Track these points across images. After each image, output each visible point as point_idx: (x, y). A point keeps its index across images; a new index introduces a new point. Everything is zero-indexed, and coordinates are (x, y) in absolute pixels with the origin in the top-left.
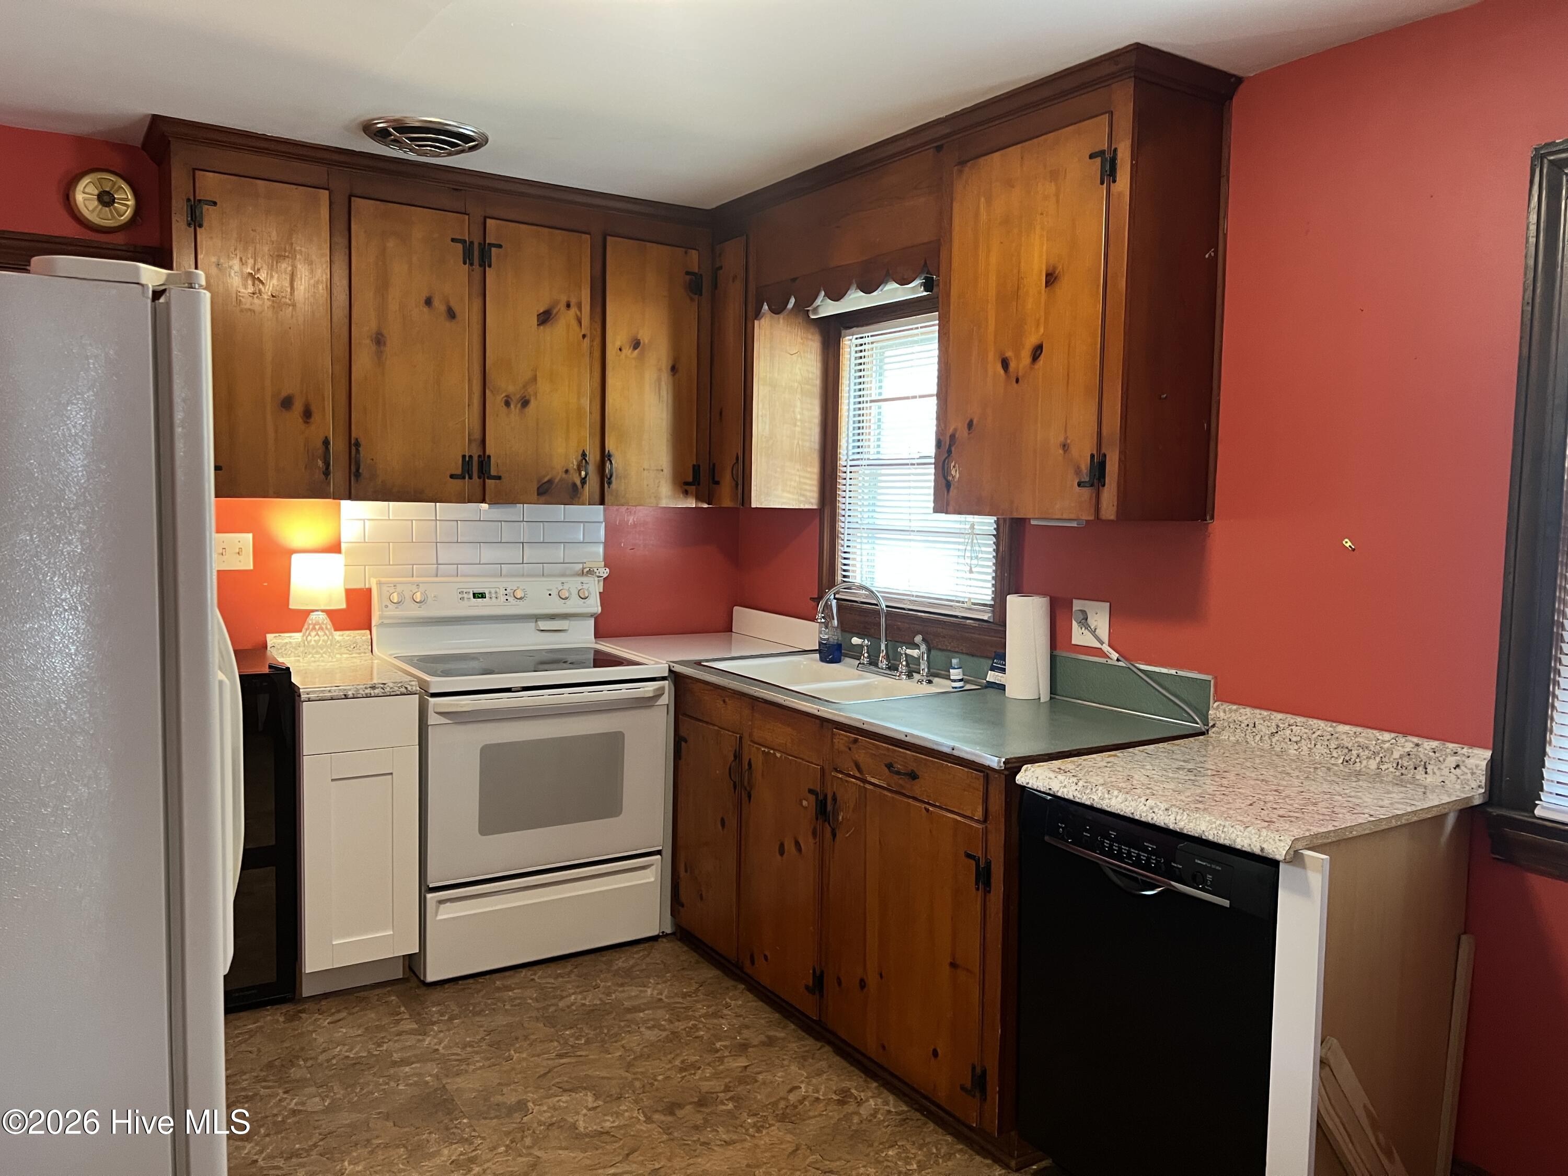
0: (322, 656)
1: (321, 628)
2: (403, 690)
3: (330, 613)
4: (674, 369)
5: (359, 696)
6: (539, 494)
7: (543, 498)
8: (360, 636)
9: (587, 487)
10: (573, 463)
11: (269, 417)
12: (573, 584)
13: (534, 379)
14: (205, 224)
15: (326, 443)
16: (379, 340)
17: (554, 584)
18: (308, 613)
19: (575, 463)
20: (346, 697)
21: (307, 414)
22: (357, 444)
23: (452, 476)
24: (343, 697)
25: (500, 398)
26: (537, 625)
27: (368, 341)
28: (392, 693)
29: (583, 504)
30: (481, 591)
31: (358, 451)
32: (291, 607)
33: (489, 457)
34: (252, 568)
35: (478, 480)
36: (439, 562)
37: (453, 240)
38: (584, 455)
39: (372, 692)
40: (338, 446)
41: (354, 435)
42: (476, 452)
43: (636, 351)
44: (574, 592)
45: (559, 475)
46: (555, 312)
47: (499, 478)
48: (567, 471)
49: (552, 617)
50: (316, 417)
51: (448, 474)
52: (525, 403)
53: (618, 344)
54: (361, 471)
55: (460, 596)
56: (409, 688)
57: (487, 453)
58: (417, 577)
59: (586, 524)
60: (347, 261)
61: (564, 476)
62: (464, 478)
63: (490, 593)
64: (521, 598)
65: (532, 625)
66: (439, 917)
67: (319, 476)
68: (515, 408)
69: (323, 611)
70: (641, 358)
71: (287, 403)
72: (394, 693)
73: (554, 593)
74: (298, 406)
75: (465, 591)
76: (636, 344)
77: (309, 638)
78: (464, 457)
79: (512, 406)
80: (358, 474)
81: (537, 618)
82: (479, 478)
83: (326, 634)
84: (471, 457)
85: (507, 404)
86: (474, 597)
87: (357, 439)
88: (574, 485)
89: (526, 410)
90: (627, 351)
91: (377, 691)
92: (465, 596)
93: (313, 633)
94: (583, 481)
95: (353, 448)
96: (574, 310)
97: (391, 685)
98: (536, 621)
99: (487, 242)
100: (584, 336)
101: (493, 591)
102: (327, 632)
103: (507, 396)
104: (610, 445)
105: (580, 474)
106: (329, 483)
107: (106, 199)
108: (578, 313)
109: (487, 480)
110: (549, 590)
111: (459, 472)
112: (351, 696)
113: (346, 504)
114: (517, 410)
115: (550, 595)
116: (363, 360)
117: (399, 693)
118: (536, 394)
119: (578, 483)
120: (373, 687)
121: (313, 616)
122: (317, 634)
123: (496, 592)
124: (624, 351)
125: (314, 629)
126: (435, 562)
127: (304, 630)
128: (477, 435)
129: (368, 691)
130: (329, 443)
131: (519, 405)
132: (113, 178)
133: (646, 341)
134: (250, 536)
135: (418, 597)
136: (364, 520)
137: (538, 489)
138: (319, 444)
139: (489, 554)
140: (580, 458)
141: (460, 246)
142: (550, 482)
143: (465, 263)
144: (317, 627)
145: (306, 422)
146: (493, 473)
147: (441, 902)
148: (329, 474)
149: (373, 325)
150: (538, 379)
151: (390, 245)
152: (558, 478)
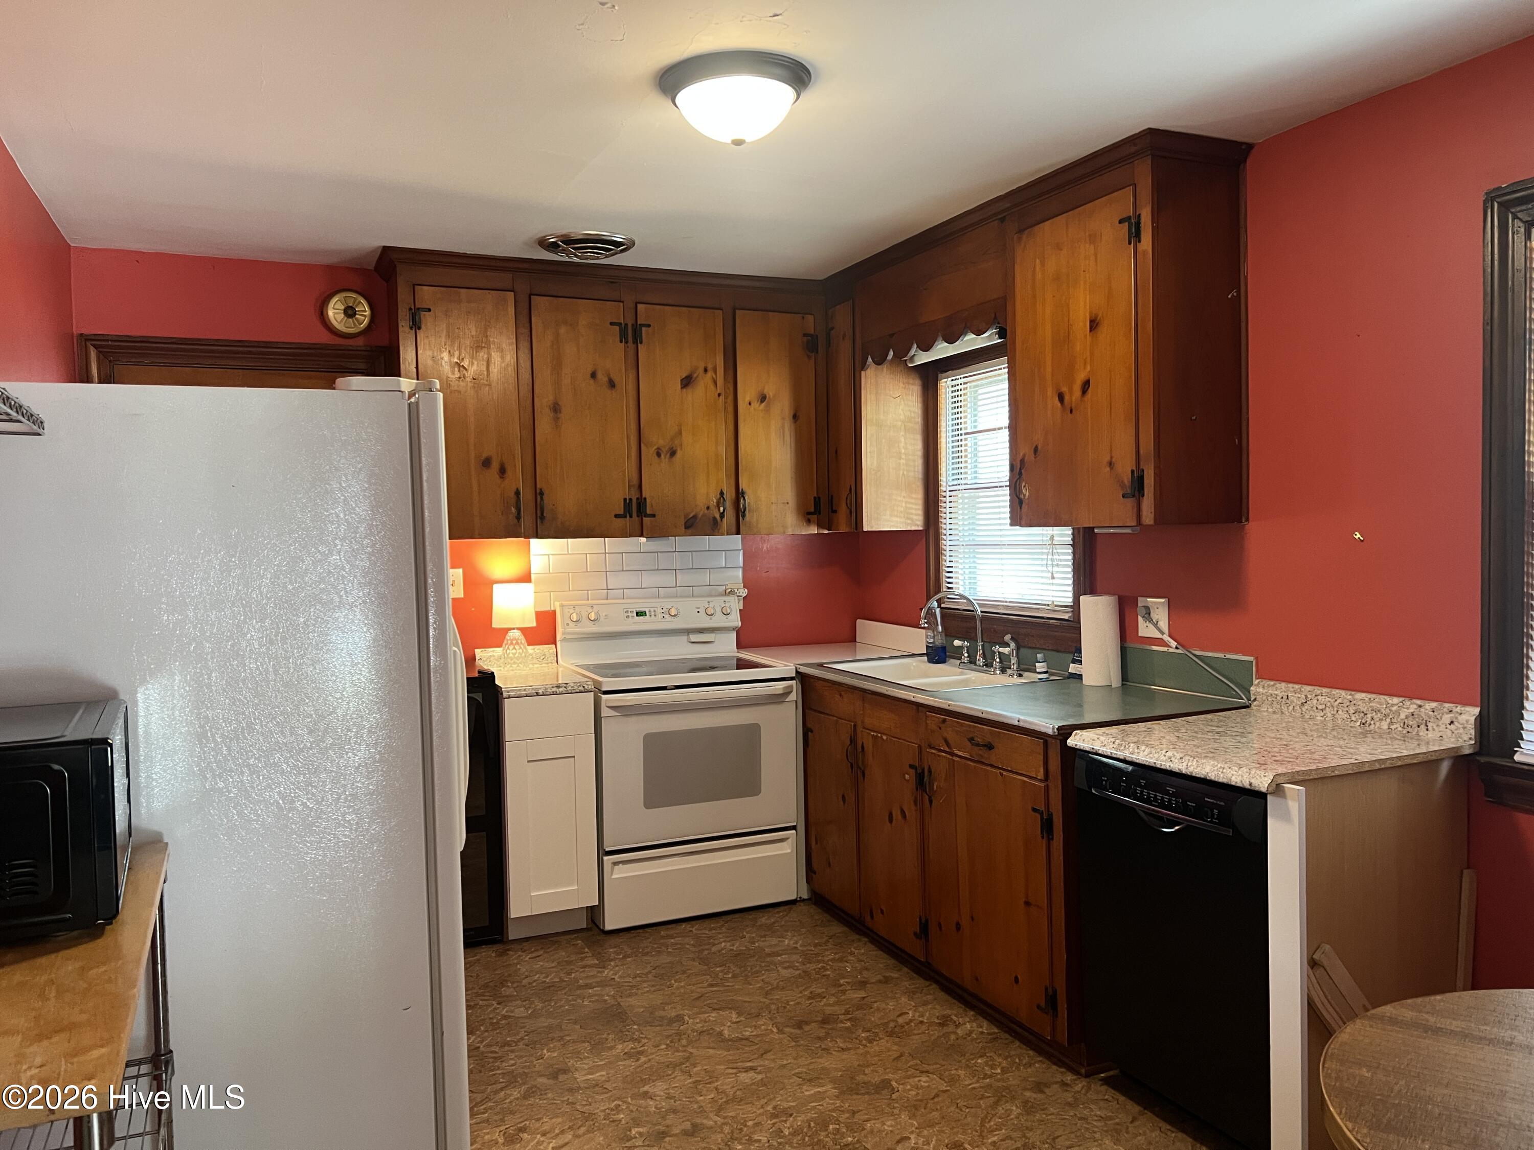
0: (518, 666)
1: (517, 643)
2: (581, 688)
3: (523, 630)
4: (795, 417)
5: (548, 693)
6: (685, 528)
7: (690, 531)
8: (548, 649)
9: (725, 520)
10: (713, 501)
11: (473, 473)
12: (717, 603)
13: (680, 433)
14: (423, 327)
15: (517, 493)
16: (556, 408)
17: (702, 603)
18: (507, 630)
19: (715, 501)
20: (537, 694)
21: (502, 471)
22: (542, 494)
23: (616, 516)
24: (535, 694)
25: (653, 450)
26: (688, 638)
27: (547, 410)
28: (573, 691)
29: (723, 534)
30: (642, 610)
31: (542, 499)
32: (494, 626)
33: (645, 499)
34: (462, 596)
35: (637, 518)
36: (609, 587)
37: (611, 324)
38: (722, 493)
39: (557, 690)
40: (527, 496)
41: (538, 486)
42: (634, 496)
43: (764, 404)
44: (718, 610)
45: (701, 511)
46: (695, 375)
47: (654, 516)
48: (708, 508)
49: (701, 631)
50: (509, 473)
51: (613, 514)
52: (673, 453)
53: (748, 399)
54: (545, 515)
55: (626, 615)
56: (586, 687)
57: (644, 496)
58: (591, 600)
59: (727, 552)
60: (529, 346)
61: (706, 511)
62: (626, 517)
63: (650, 611)
64: (675, 616)
65: (685, 638)
66: (614, 876)
67: (512, 519)
68: (665, 458)
69: (518, 629)
70: (767, 410)
71: (487, 463)
73: (702, 611)
74: (495, 465)
75: (629, 610)
76: (763, 398)
77: (508, 651)
78: (625, 500)
79: (662, 456)
80: (542, 518)
81: (689, 631)
82: (638, 516)
83: (521, 648)
84: (631, 500)
85: (659, 455)
86: (637, 616)
87: (541, 489)
88: (715, 519)
89: (674, 458)
90: (756, 405)
91: (561, 690)
92: (630, 614)
93: (511, 647)
94: (722, 515)
95: (539, 498)
96: (710, 374)
97: (572, 685)
98: (688, 635)
99: (639, 323)
100: (719, 395)
101: (652, 610)
102: (522, 646)
103: (658, 448)
104: (743, 484)
105: (719, 510)
106: (520, 526)
107: (350, 312)
108: (714, 376)
109: (643, 517)
110: (697, 608)
111: (622, 512)
112: (541, 693)
113: (533, 541)
114: (667, 460)
115: (698, 612)
116: (544, 425)
117: (578, 691)
118: (681, 445)
119: (718, 516)
120: (558, 687)
121: (511, 634)
122: (514, 648)
123: (654, 611)
124: (752, 405)
125: (512, 644)
126: (605, 588)
127: (504, 645)
128: (635, 481)
129: (554, 690)
130: (520, 493)
131: (669, 454)
132: (354, 295)
133: (771, 394)
134: (460, 571)
135: (593, 617)
136: (549, 555)
137: (685, 523)
138: (512, 495)
139: (649, 580)
140: (719, 496)
141: (617, 328)
142: (695, 517)
143: (621, 342)
144: (514, 642)
145: (501, 478)
146: (649, 511)
147: (615, 864)
148: (521, 518)
149: (551, 398)
150: (683, 433)
151: (563, 330)
152: (701, 513)
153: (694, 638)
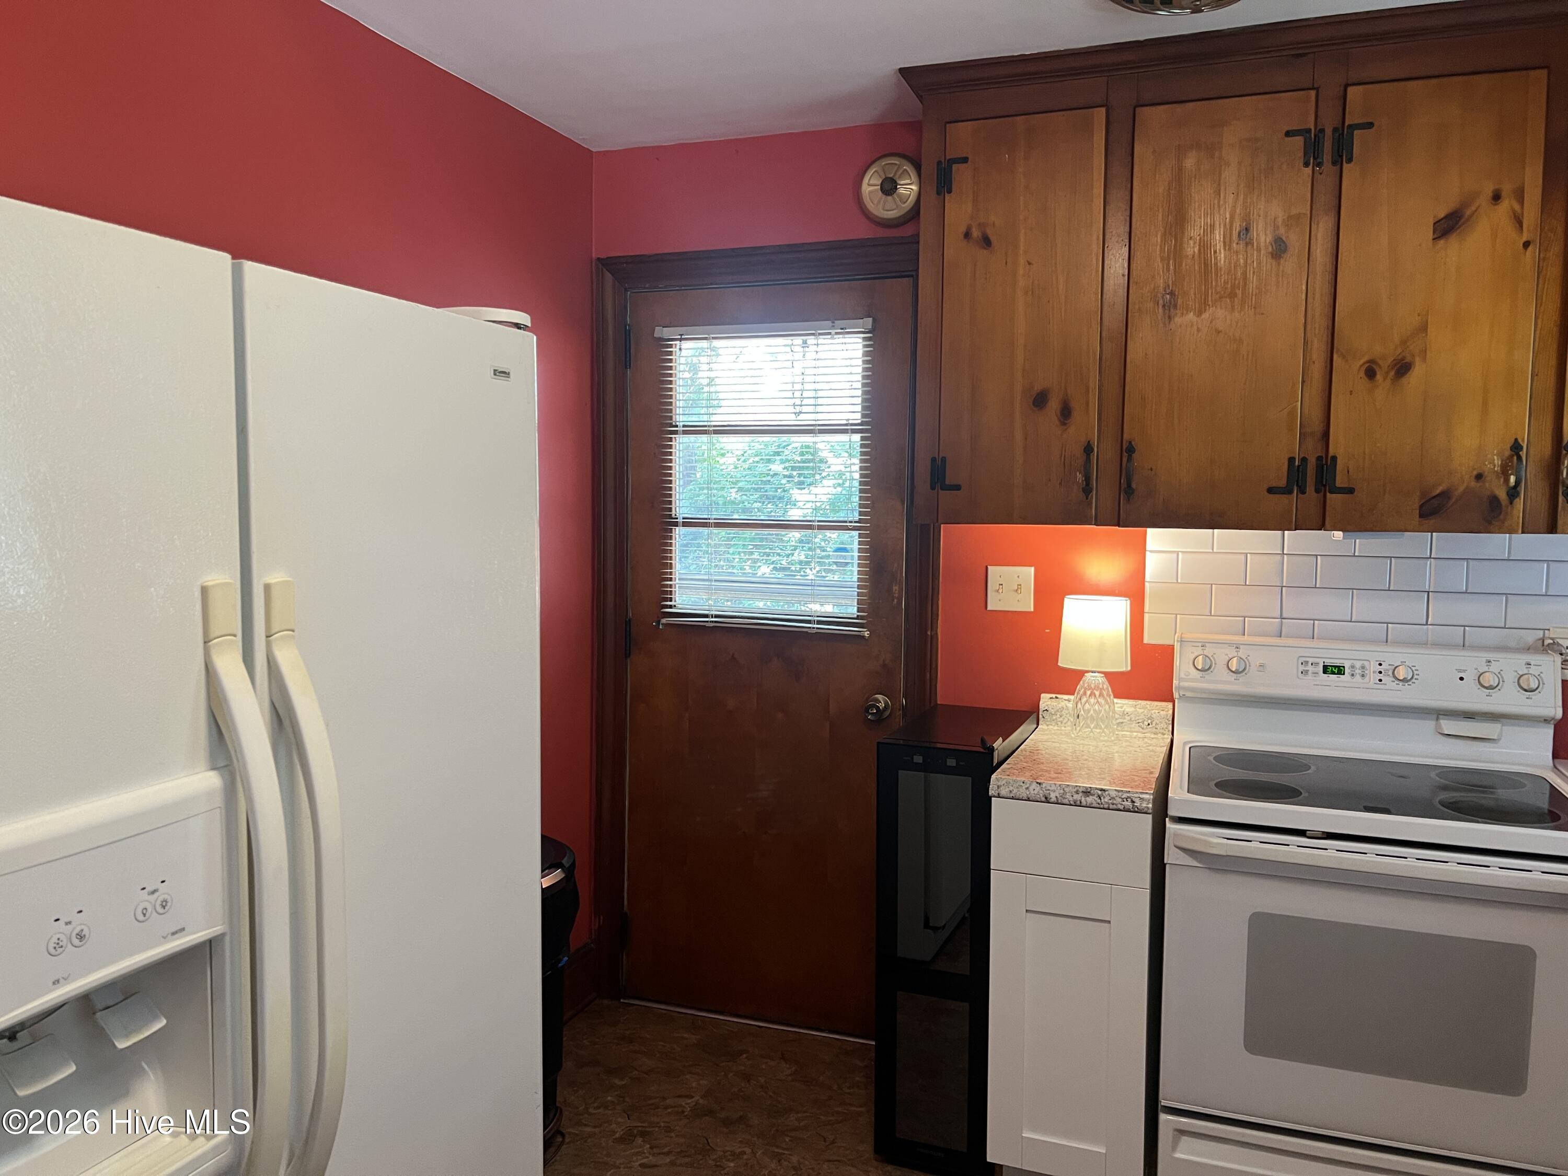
1: (1098, 695)
2: (1128, 804)
5: (1066, 801)
6: (1421, 516)
7: (1432, 522)
8: (1160, 709)
9: (1520, 501)
10: (1492, 462)
11: (1018, 421)
12: (1508, 666)
13: (1423, 328)
14: (954, 187)
15: (1088, 449)
17: (1470, 662)
19: (1497, 462)
21: (1066, 413)
22: (1131, 450)
23: (1271, 490)
24: (1043, 799)
25: (1358, 365)
26: (1438, 726)
27: (1152, 305)
28: (1111, 806)
29: (1512, 531)
30: (1338, 662)
31: (1130, 459)
32: (1060, 664)
33: (1334, 458)
34: (1032, 610)
35: (1315, 495)
36: (1285, 615)
37: (1288, 134)
38: (1516, 447)
39: (1083, 799)
40: (1106, 452)
41: (1126, 437)
42: (1313, 452)
44: (1510, 679)
45: (1462, 482)
46: (1468, 212)
47: (1350, 491)
48: (1479, 477)
49: (1469, 716)
50: (1077, 415)
51: (1265, 487)
52: (1402, 368)
54: (1134, 486)
55: (1301, 668)
56: (1138, 803)
57: (1331, 453)
58: (1249, 634)
59: (1552, 564)
60: (1128, 198)
61: (1474, 484)
62: (1290, 492)
63: (1353, 667)
64: (1405, 680)
65: (1430, 724)
66: (1177, 1157)
67: (1075, 494)
68: (1385, 379)
69: (1100, 672)
71: (1040, 400)
72: (1115, 807)
73: (1470, 676)
74: (1054, 405)
75: (1311, 660)
77: (1083, 706)
78: (1291, 460)
79: (1379, 377)
80: (1129, 491)
81: (1440, 714)
82: (1317, 491)
83: (1104, 701)
84: (1304, 460)
85: (1370, 373)
86: (1325, 672)
87: (1130, 442)
88: (1494, 499)
89: (1404, 380)
91: (1090, 799)
92: (1310, 668)
93: (1088, 700)
94: (1513, 492)
95: (1125, 454)
96: (1507, 204)
97: (1113, 794)
98: (1437, 719)
99: (1347, 124)
100: (1526, 244)
101: (1358, 664)
102: (1108, 700)
103: (1371, 361)
105: (1506, 481)
106: (1090, 504)
107: (889, 187)
108: (1518, 207)
109: (1328, 494)
110: (1460, 671)
111: (1283, 483)
112: (1054, 799)
113: (1151, 532)
114: (1388, 381)
115: (1461, 679)
116: (1144, 332)
117: (1121, 808)
118: (1424, 353)
119: (1502, 494)
120: (1087, 792)
121: (1089, 678)
122: (1093, 702)
123: (1363, 667)
125: (1088, 694)
126: (1278, 614)
127: (1076, 695)
128: (1316, 426)
130: (1092, 450)
131: (1392, 373)
132: (896, 161)
135: (1234, 665)
136: (1178, 553)
137: (1421, 507)
138: (1078, 451)
139: (1365, 607)
140: (1507, 453)
141: (1299, 141)
142: (1445, 495)
143: (1306, 164)
144: (1094, 692)
145: (1064, 424)
146: (1340, 482)
148: (1091, 491)
149: (1160, 284)
150: (1430, 328)
151: (1190, 162)
152: (1461, 489)
153: (1449, 726)
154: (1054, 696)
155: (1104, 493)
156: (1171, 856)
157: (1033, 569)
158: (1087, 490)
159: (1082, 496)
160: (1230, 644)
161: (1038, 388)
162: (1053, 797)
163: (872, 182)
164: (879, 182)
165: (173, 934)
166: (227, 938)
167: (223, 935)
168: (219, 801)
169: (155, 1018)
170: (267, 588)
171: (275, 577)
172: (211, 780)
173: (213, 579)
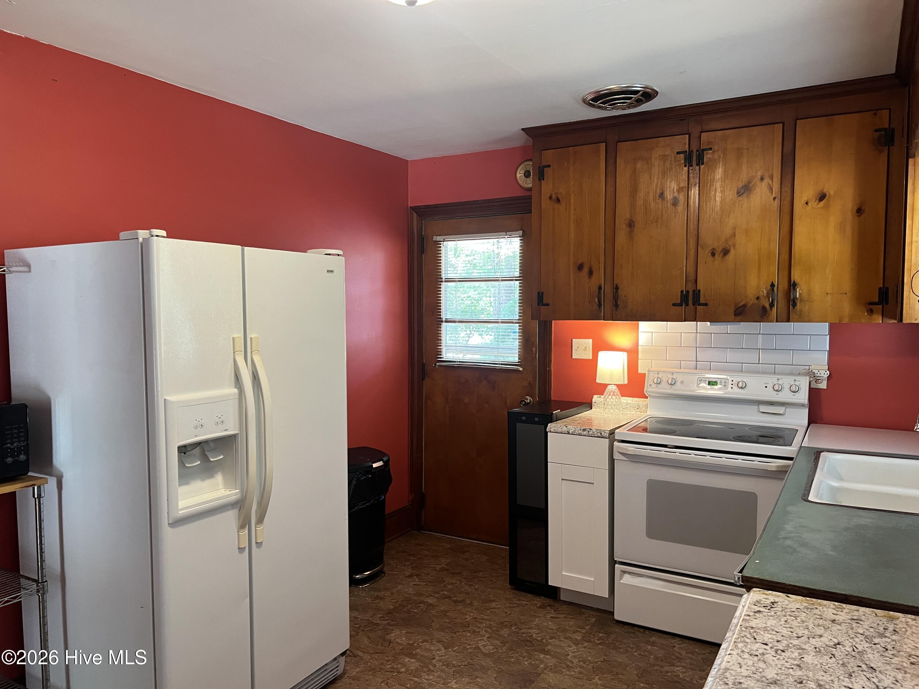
0: (614, 411)
1: (614, 394)
4: (859, 211)
6: (735, 315)
7: (740, 318)
9: (774, 309)
10: (763, 292)
11: (572, 275)
13: (734, 235)
14: (546, 178)
15: (600, 288)
16: (631, 224)
18: (606, 385)
19: (765, 292)
21: (591, 273)
22: (617, 288)
23: (674, 305)
25: (708, 251)
26: (759, 408)
27: (624, 226)
29: (771, 321)
30: (715, 380)
31: (617, 292)
33: (699, 291)
34: (591, 358)
35: (693, 307)
37: (678, 153)
38: (773, 285)
40: (608, 290)
41: (615, 282)
42: (691, 288)
43: (822, 203)
44: (786, 387)
45: (751, 300)
46: (751, 185)
47: (706, 305)
48: (758, 298)
49: (772, 404)
50: (595, 273)
51: (672, 303)
52: (726, 252)
53: (805, 199)
54: (618, 303)
57: (698, 289)
59: (812, 336)
61: (756, 301)
62: (682, 305)
63: (721, 382)
64: (743, 388)
65: (755, 408)
66: (621, 581)
67: (595, 307)
70: (827, 207)
71: (580, 267)
73: (770, 386)
74: (586, 270)
75: (703, 379)
76: (822, 197)
78: (682, 292)
79: (716, 256)
80: (617, 306)
81: (758, 403)
82: (693, 305)
84: (688, 292)
85: (713, 254)
86: (709, 384)
87: (617, 285)
88: (764, 308)
89: (727, 257)
90: (813, 204)
92: (702, 383)
93: (610, 397)
94: (772, 305)
95: (615, 290)
96: (767, 181)
98: (758, 406)
99: (701, 148)
100: (774, 199)
101: (723, 381)
102: (617, 397)
103: (713, 249)
104: (796, 276)
105: (769, 300)
106: (601, 311)
107: (527, 174)
108: (771, 183)
109: (697, 306)
110: (765, 384)
111: (679, 302)
113: (641, 323)
114: (720, 258)
115: (766, 387)
116: (621, 237)
118: (734, 246)
119: (767, 306)
120: (584, 431)
121: (609, 387)
122: (612, 398)
123: (725, 382)
124: (810, 204)
125: (610, 394)
126: (695, 360)
127: (604, 395)
128: (692, 278)
130: (601, 288)
131: (722, 254)
132: (531, 163)
133: (832, 193)
135: (670, 381)
136: (652, 333)
137: (735, 311)
138: (596, 289)
140: (769, 288)
141: (682, 156)
142: (744, 306)
143: (686, 166)
144: (612, 394)
145: (590, 277)
146: (702, 301)
147: (624, 572)
148: (601, 306)
149: (628, 216)
150: (737, 235)
151: (639, 165)
152: (751, 303)
153: (763, 408)
154: (599, 396)
155: (608, 305)
156: (616, 456)
157: (591, 340)
158: (600, 305)
159: (598, 307)
160: (669, 372)
161: (579, 262)
162: (571, 431)
163: (521, 172)
164: (523, 172)
165: (225, 430)
166: (239, 435)
167: (238, 434)
168: (237, 396)
169: (220, 455)
170: (251, 338)
171: (253, 336)
172: (236, 391)
173: (235, 335)
